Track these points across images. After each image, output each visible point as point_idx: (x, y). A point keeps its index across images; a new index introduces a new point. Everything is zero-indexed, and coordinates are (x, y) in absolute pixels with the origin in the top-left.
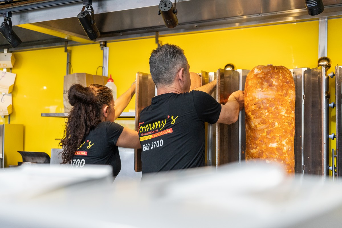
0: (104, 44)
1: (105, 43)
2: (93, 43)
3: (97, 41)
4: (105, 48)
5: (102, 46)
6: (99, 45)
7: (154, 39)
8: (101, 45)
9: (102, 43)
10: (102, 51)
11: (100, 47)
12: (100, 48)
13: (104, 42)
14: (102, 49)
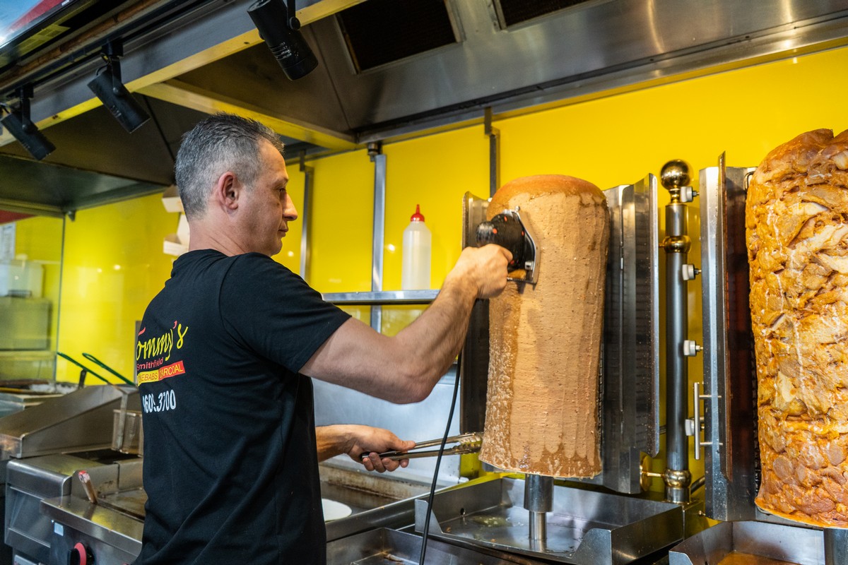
0: (377, 148)
1: (380, 145)
2: (356, 149)
3: (363, 143)
4: (378, 157)
5: (372, 153)
6: (365, 151)
7: (482, 127)
8: (370, 150)
9: (373, 147)
10: (373, 163)
11: (368, 155)
12: (369, 157)
13: (375, 143)
14: (373, 158)
